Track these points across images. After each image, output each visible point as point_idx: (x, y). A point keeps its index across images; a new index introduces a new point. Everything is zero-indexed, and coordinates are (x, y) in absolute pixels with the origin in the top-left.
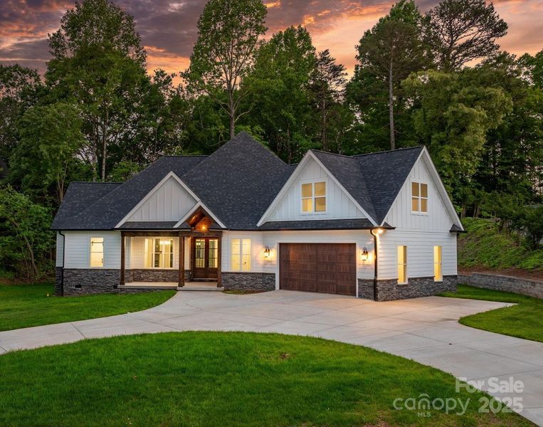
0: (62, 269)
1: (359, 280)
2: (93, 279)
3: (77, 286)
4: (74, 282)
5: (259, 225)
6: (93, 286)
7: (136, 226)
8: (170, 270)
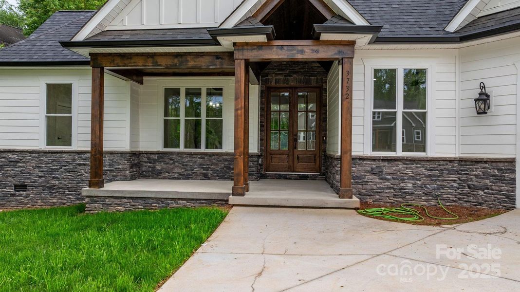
2: (52, 171)
3: (17, 187)
4: (11, 179)
5: (453, 27)
6: (52, 187)
8: (217, 154)
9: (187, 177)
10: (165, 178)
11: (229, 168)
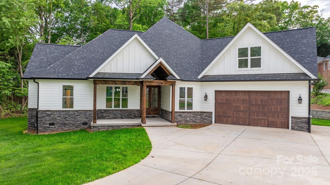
0: (36, 110)
1: (292, 117)
2: (65, 118)
3: (50, 124)
4: (48, 121)
5: (199, 77)
6: (65, 124)
7: (107, 76)
8: (126, 110)
9: (115, 118)
10: (107, 119)
11: (130, 115)
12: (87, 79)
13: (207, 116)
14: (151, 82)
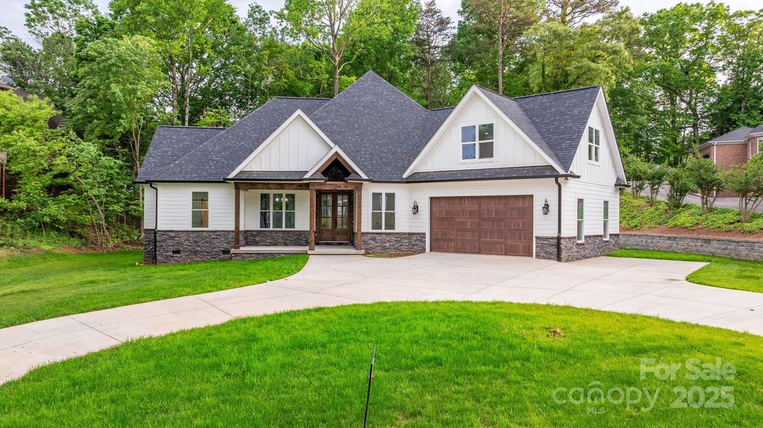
0: (155, 232)
1: (537, 238)
2: (196, 242)
3: (174, 252)
4: (170, 247)
5: (405, 176)
6: (197, 251)
7: (254, 176)
8: (292, 231)
9: (275, 245)
10: (261, 245)
11: (299, 239)
12: (225, 181)
13: (418, 240)
14: (321, 184)
